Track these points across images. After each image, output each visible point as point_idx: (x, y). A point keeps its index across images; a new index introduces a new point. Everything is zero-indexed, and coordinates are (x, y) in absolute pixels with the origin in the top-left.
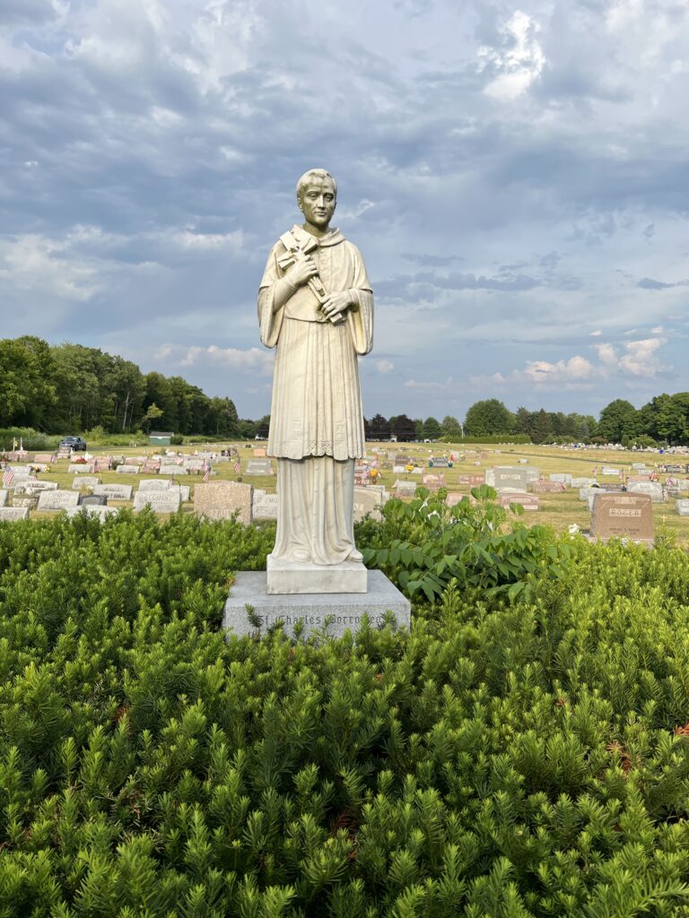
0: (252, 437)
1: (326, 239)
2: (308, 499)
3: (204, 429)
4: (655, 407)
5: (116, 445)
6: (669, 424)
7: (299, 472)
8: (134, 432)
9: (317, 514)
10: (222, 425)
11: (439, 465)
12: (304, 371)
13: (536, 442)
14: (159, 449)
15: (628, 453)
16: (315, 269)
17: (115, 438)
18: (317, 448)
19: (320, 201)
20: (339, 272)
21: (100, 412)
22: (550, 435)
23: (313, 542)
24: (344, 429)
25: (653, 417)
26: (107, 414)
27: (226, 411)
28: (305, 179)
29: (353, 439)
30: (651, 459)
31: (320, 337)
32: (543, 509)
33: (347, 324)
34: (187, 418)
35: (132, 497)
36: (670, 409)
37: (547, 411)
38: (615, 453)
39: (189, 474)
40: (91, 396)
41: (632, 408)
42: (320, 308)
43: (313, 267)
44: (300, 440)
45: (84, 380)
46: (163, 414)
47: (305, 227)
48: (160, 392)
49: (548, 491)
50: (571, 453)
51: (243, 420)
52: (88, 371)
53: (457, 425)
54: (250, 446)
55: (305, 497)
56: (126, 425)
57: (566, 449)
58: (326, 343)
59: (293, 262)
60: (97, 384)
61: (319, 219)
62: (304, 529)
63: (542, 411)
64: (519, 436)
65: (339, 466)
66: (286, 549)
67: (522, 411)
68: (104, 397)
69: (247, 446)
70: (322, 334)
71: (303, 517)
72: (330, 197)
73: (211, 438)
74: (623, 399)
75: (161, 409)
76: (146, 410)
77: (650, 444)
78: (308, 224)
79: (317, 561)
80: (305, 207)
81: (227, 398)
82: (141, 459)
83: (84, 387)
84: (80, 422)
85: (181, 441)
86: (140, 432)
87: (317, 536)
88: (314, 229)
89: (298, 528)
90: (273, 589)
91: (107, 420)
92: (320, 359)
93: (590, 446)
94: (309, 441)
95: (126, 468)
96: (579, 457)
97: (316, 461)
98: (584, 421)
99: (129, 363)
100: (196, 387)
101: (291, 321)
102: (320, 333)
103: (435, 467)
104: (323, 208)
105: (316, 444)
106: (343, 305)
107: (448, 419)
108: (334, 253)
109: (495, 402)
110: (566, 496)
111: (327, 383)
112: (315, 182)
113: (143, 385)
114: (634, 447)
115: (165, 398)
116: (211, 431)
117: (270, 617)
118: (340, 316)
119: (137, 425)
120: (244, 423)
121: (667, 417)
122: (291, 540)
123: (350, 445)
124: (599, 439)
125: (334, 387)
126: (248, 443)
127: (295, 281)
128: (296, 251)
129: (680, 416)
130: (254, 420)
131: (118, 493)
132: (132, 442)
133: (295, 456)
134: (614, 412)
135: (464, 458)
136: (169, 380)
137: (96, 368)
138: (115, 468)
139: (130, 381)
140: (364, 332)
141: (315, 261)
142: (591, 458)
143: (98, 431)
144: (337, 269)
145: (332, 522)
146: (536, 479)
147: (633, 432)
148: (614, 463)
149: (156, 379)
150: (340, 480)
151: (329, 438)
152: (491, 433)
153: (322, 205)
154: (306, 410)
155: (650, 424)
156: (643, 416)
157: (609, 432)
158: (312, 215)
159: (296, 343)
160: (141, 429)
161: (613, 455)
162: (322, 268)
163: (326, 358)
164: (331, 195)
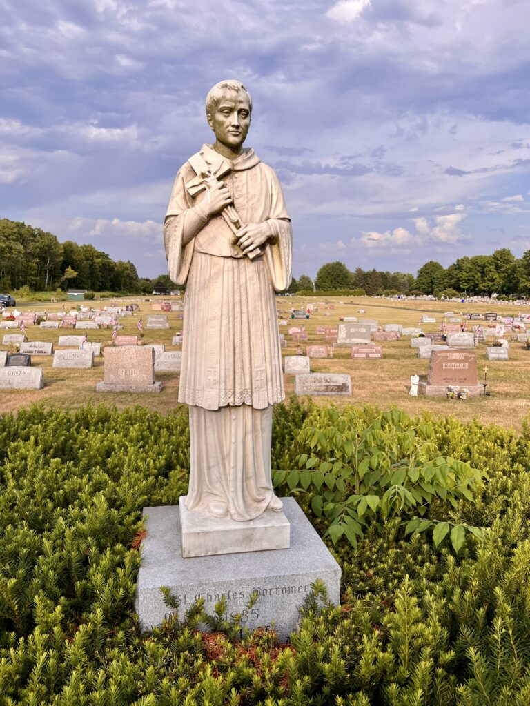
0: (150, 293)
1: (240, 162)
2: (225, 449)
3: (111, 286)
4: (458, 267)
5: (40, 300)
6: (469, 280)
7: (214, 420)
8: (54, 290)
9: (235, 467)
10: (125, 283)
11: (299, 316)
12: (219, 314)
13: (369, 295)
14: (75, 304)
15: (438, 302)
16: (230, 198)
17: (39, 295)
18: (234, 397)
19: (234, 119)
20: (255, 200)
21: (26, 274)
22: (380, 289)
23: (231, 495)
24: (264, 375)
25: (456, 275)
26: (31, 275)
27: (129, 272)
28: (216, 92)
29: (272, 384)
30: (456, 307)
31: (236, 274)
32: (384, 356)
33: (264, 258)
34: (97, 278)
35: (53, 352)
36: (470, 268)
37: (378, 271)
38: (429, 302)
39: (100, 328)
40: (18, 261)
41: (441, 268)
42: (236, 242)
43: (227, 195)
44: (216, 389)
45: (11, 248)
46: (77, 275)
47: (215, 148)
48: (75, 257)
49: (386, 340)
50: (396, 303)
51: (142, 279)
52: (14, 240)
53: (310, 282)
54: (148, 301)
55: (221, 446)
56: (48, 284)
57: (392, 300)
58: (243, 281)
59: (205, 189)
60: (23, 251)
61: (232, 139)
62: (219, 479)
63: (374, 270)
64: (356, 290)
65: (258, 414)
66: (200, 499)
67: (359, 271)
68: (29, 261)
69: (146, 300)
70: (239, 273)
71: (219, 468)
72: (245, 113)
73: (117, 294)
74: (435, 261)
75: (75, 271)
76: (63, 272)
77: (454, 295)
78: (219, 144)
79: (235, 517)
80: (217, 125)
81: (129, 261)
82: (60, 314)
83: (12, 254)
84: (10, 282)
85: (93, 296)
86: (59, 290)
87: (236, 490)
88: (227, 150)
89: (214, 477)
90: (189, 552)
91: (32, 280)
92: (237, 299)
93: (410, 297)
94: (225, 389)
95: (48, 323)
96: (402, 306)
97: (233, 410)
98: (406, 278)
99: (48, 234)
100: (103, 253)
101: (203, 255)
102: (236, 270)
103: (296, 318)
104: (237, 127)
105: (234, 393)
106: (262, 239)
107: (303, 278)
108: (249, 178)
109: (338, 264)
110: (400, 343)
111: (245, 326)
112: (228, 96)
113: (60, 251)
114: (443, 298)
115: (78, 262)
116: (116, 288)
117: (188, 596)
118: (258, 251)
119: (57, 284)
120: (144, 281)
121: (467, 275)
122: (205, 490)
123: (270, 391)
124: (416, 291)
125: (253, 330)
126: (147, 298)
127: (207, 211)
128: (207, 176)
129: (476, 274)
130: (151, 279)
131: (40, 349)
132: (53, 298)
133: (210, 406)
134: (427, 271)
135: (317, 310)
136: (81, 247)
137: (21, 238)
138: (39, 324)
139: (50, 248)
140: (284, 267)
141: (229, 187)
142: (411, 308)
143: (25, 289)
144: (254, 196)
145: (251, 473)
146: (376, 330)
147: (442, 286)
148: (429, 311)
149: (71, 247)
150: (259, 427)
151: (248, 386)
152: (336, 288)
153: (236, 124)
154: (223, 355)
155: (455, 280)
156: (449, 275)
157: (424, 286)
158: (224, 134)
159: (209, 282)
160: (60, 287)
161: (427, 304)
162: (237, 196)
163: (243, 298)
164: (246, 110)
